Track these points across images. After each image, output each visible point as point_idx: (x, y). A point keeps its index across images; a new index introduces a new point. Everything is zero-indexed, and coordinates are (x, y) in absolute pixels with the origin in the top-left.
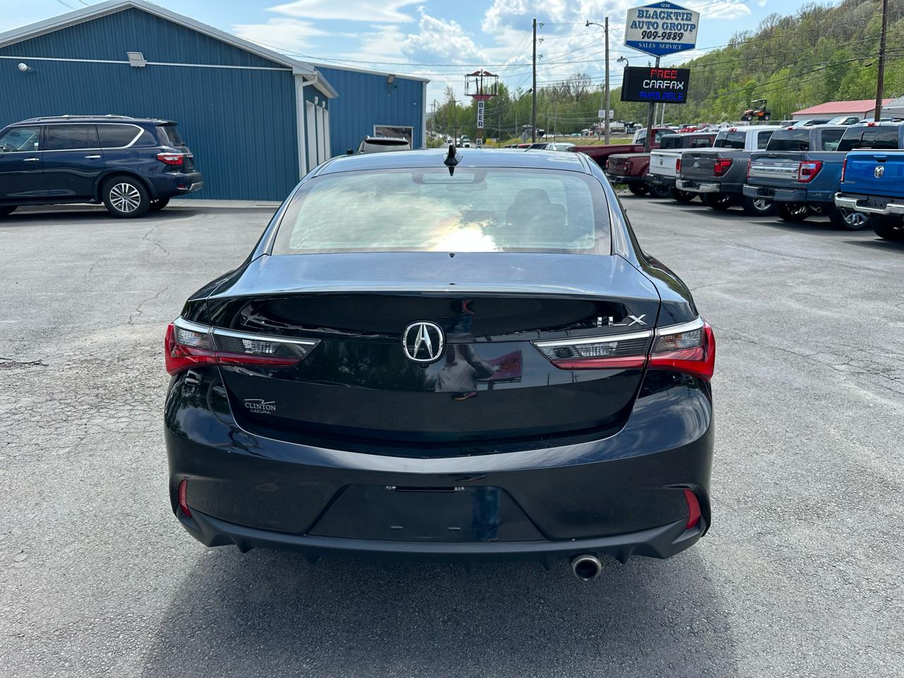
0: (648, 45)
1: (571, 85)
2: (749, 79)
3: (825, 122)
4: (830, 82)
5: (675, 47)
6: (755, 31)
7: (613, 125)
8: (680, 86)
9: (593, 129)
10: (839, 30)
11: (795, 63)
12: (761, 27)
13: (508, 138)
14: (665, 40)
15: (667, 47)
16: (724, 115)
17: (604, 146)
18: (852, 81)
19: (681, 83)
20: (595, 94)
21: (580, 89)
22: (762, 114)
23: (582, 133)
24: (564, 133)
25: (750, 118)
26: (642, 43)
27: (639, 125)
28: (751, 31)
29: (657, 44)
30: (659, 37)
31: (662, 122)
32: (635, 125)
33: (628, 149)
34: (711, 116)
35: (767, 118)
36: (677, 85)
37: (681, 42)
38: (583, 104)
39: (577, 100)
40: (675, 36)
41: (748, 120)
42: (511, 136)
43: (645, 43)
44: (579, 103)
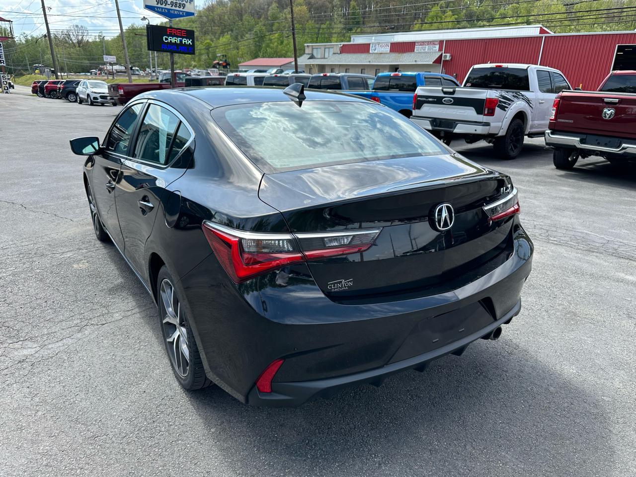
0: (162, 10)
1: (71, 34)
2: (205, 39)
3: (265, 71)
4: (256, 46)
5: (181, 13)
6: (202, 6)
7: (116, 67)
8: (190, 42)
9: (101, 70)
10: (253, 12)
11: (232, 31)
12: (205, 4)
13: (22, 75)
14: (173, 8)
15: (176, 13)
16: (193, 63)
17: (129, 83)
18: (268, 46)
19: (189, 40)
20: (94, 42)
21: (80, 38)
22: (225, 64)
23: (91, 73)
24: (76, 72)
25: (218, 67)
26: (158, 8)
27: (137, 68)
28: (199, 6)
29: (169, 10)
30: (169, 4)
31: (156, 67)
32: (134, 68)
33: (158, 87)
34: (185, 64)
35: (228, 67)
36: (188, 42)
37: (184, 10)
38: (85, 50)
39: (79, 47)
40: (180, 5)
41: (217, 68)
42: (25, 73)
43: (160, 8)
44: (81, 48)
